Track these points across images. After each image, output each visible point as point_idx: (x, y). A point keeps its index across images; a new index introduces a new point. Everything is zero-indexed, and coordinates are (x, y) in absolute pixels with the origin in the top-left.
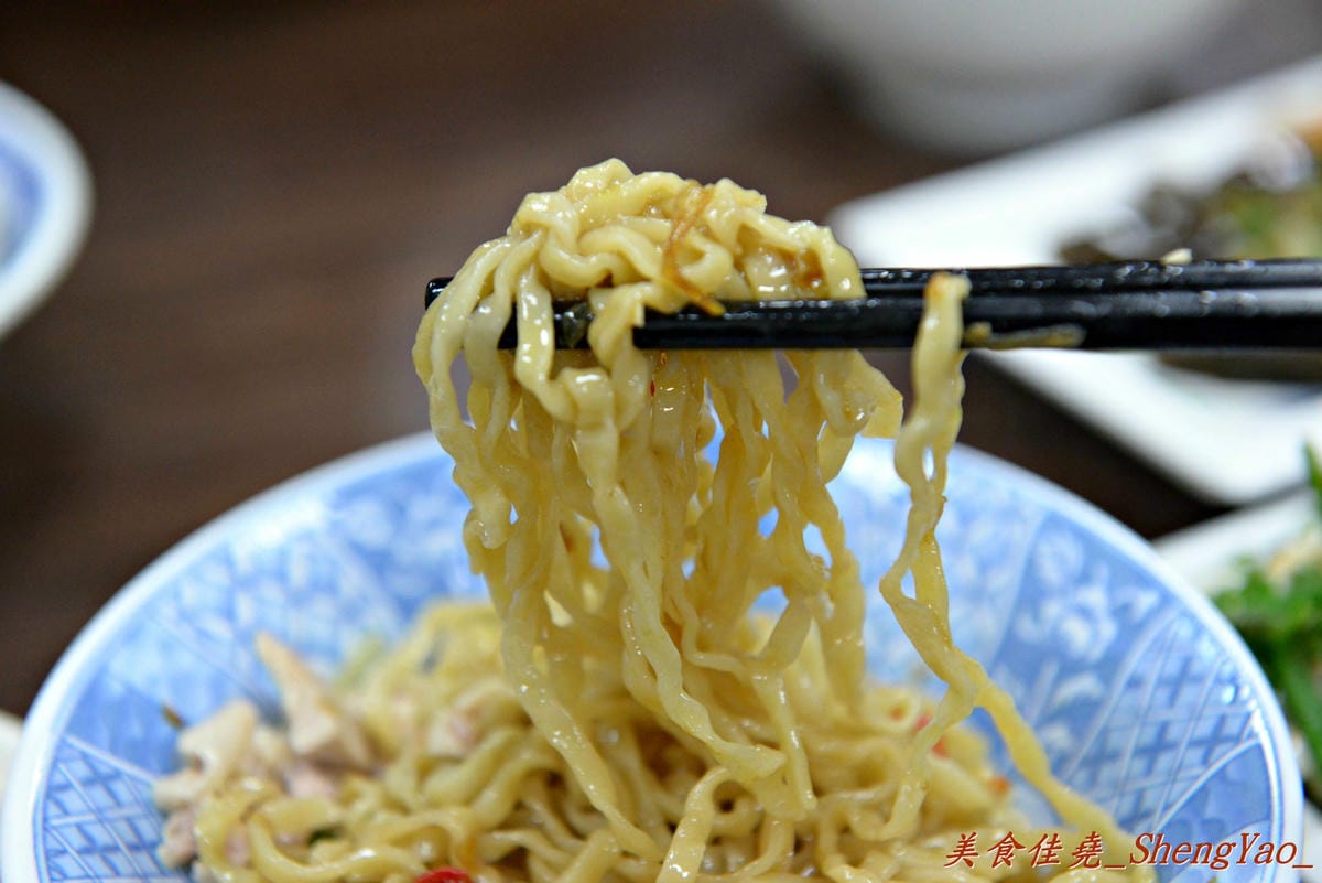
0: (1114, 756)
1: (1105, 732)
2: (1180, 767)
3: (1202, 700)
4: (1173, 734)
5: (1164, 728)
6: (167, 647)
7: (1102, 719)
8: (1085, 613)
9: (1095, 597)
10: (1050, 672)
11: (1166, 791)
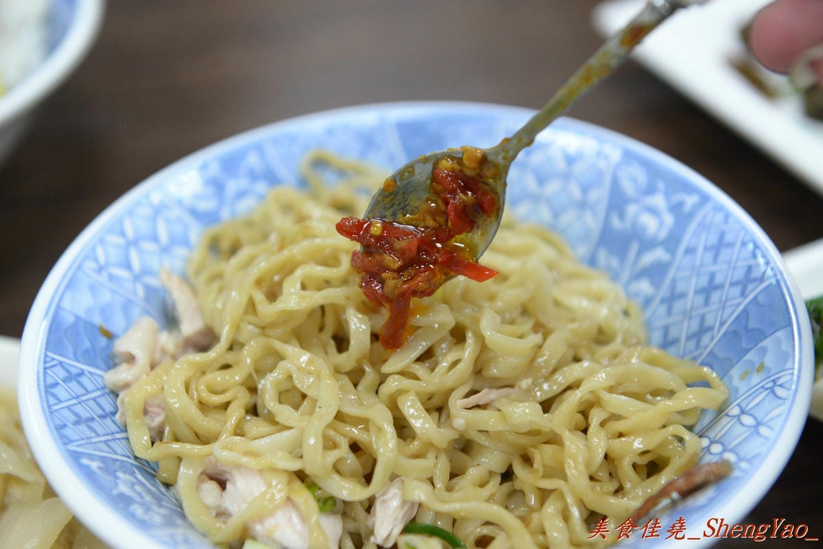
0: (683, 296)
1: (674, 281)
2: (727, 300)
3: (735, 257)
4: (719, 279)
5: (712, 276)
6: (93, 289)
7: (672, 273)
8: (653, 211)
9: (658, 201)
10: (634, 248)
11: (720, 313)
